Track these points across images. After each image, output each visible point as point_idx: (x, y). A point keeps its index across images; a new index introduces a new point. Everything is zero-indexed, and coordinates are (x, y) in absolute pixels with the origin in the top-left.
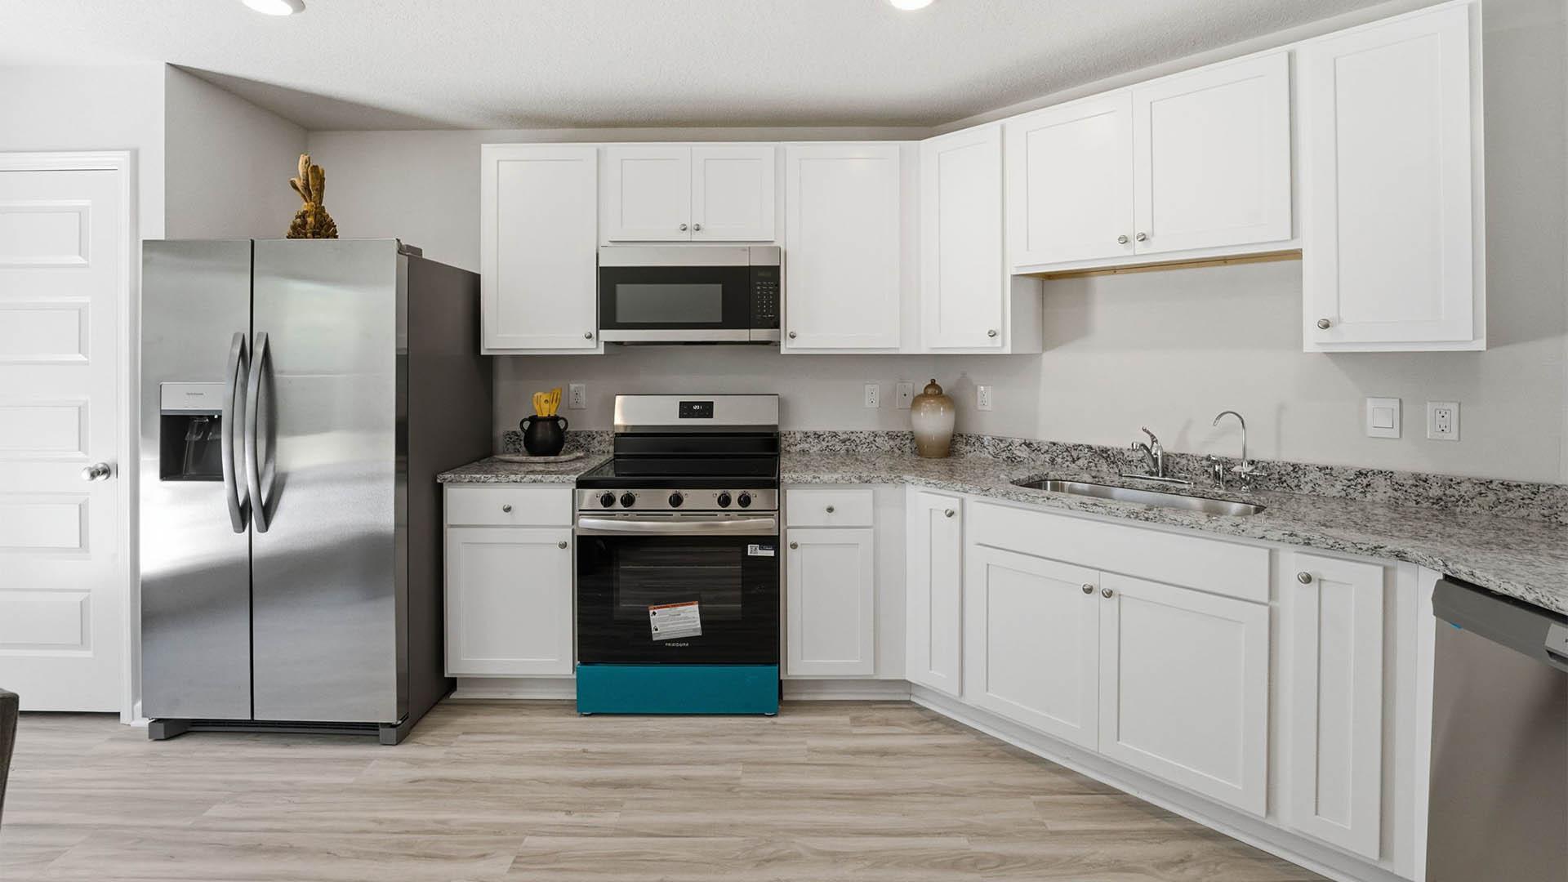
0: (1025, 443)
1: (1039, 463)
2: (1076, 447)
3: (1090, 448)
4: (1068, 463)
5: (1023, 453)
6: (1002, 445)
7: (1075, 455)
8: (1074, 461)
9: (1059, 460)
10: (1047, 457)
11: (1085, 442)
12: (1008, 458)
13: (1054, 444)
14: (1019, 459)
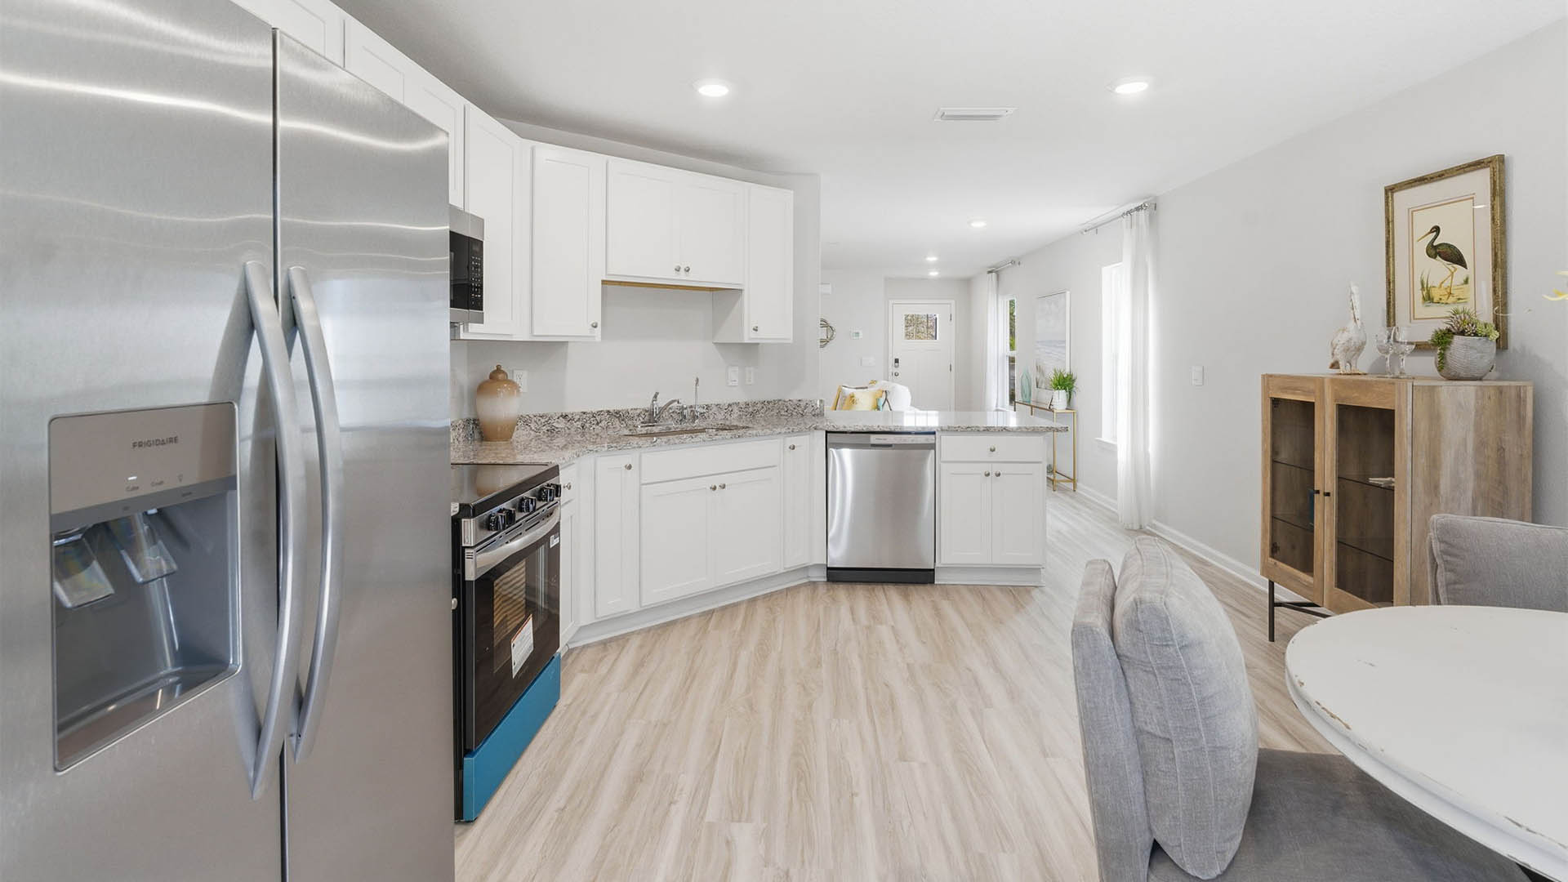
0: (562, 416)
1: (573, 429)
2: (600, 413)
3: (608, 412)
4: (594, 426)
5: (561, 424)
6: (543, 421)
7: (598, 418)
8: (598, 424)
9: (587, 425)
10: (579, 423)
11: (606, 409)
12: (548, 430)
13: (584, 413)
14: (557, 430)
